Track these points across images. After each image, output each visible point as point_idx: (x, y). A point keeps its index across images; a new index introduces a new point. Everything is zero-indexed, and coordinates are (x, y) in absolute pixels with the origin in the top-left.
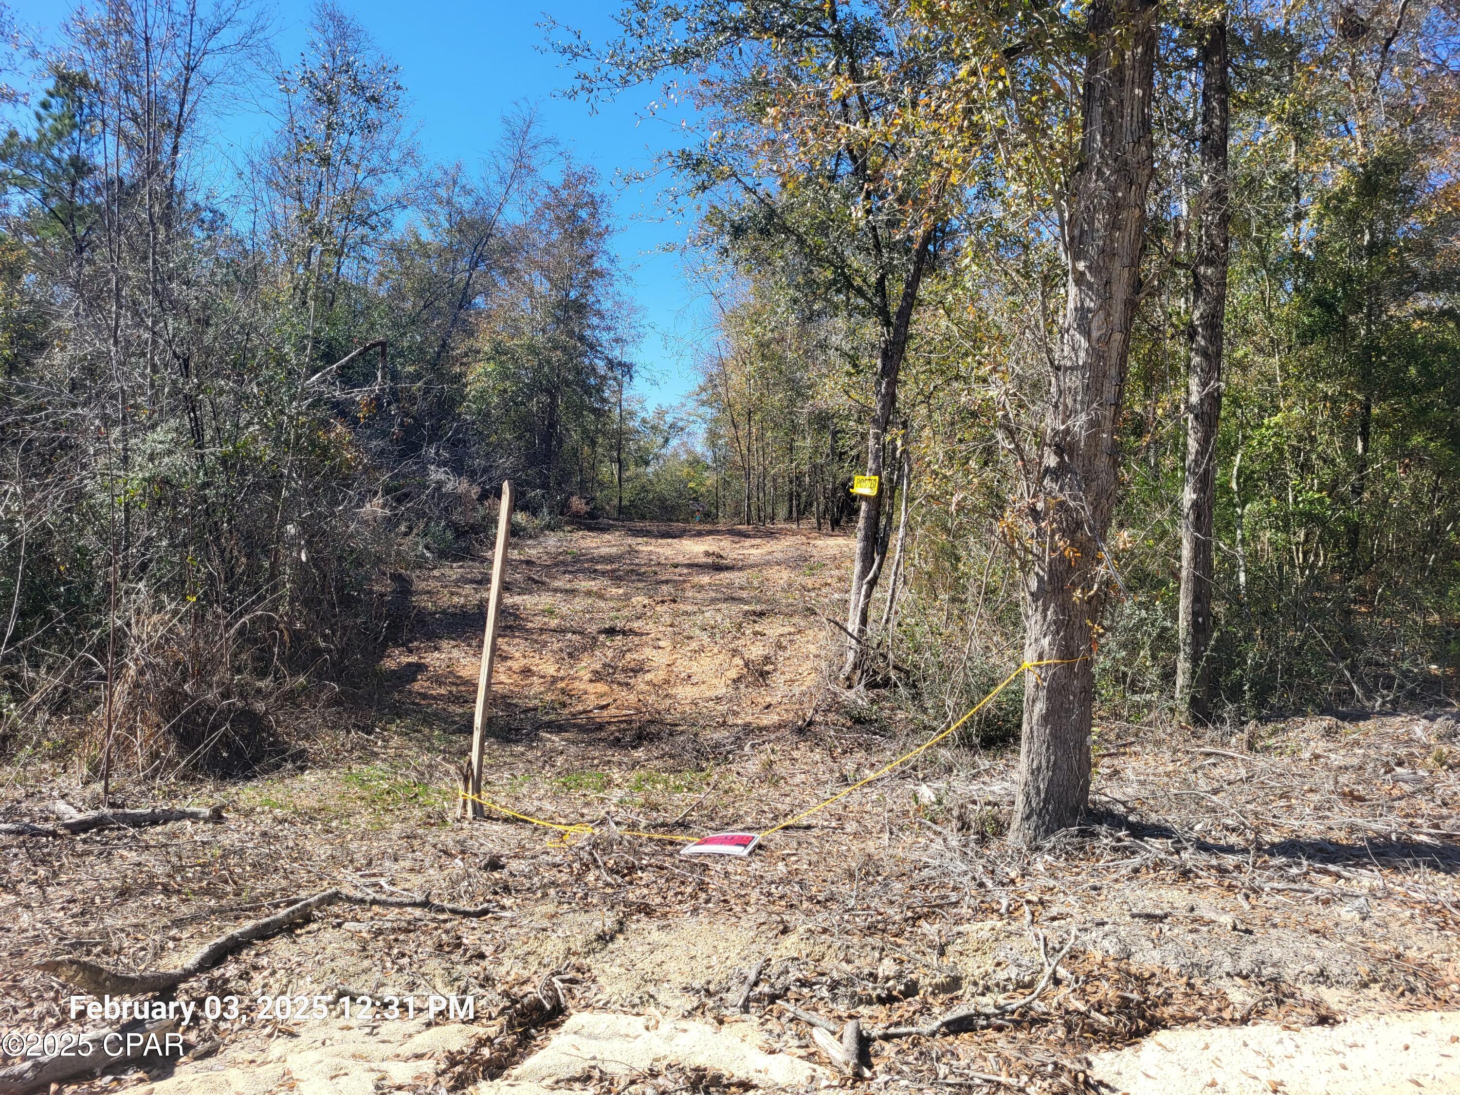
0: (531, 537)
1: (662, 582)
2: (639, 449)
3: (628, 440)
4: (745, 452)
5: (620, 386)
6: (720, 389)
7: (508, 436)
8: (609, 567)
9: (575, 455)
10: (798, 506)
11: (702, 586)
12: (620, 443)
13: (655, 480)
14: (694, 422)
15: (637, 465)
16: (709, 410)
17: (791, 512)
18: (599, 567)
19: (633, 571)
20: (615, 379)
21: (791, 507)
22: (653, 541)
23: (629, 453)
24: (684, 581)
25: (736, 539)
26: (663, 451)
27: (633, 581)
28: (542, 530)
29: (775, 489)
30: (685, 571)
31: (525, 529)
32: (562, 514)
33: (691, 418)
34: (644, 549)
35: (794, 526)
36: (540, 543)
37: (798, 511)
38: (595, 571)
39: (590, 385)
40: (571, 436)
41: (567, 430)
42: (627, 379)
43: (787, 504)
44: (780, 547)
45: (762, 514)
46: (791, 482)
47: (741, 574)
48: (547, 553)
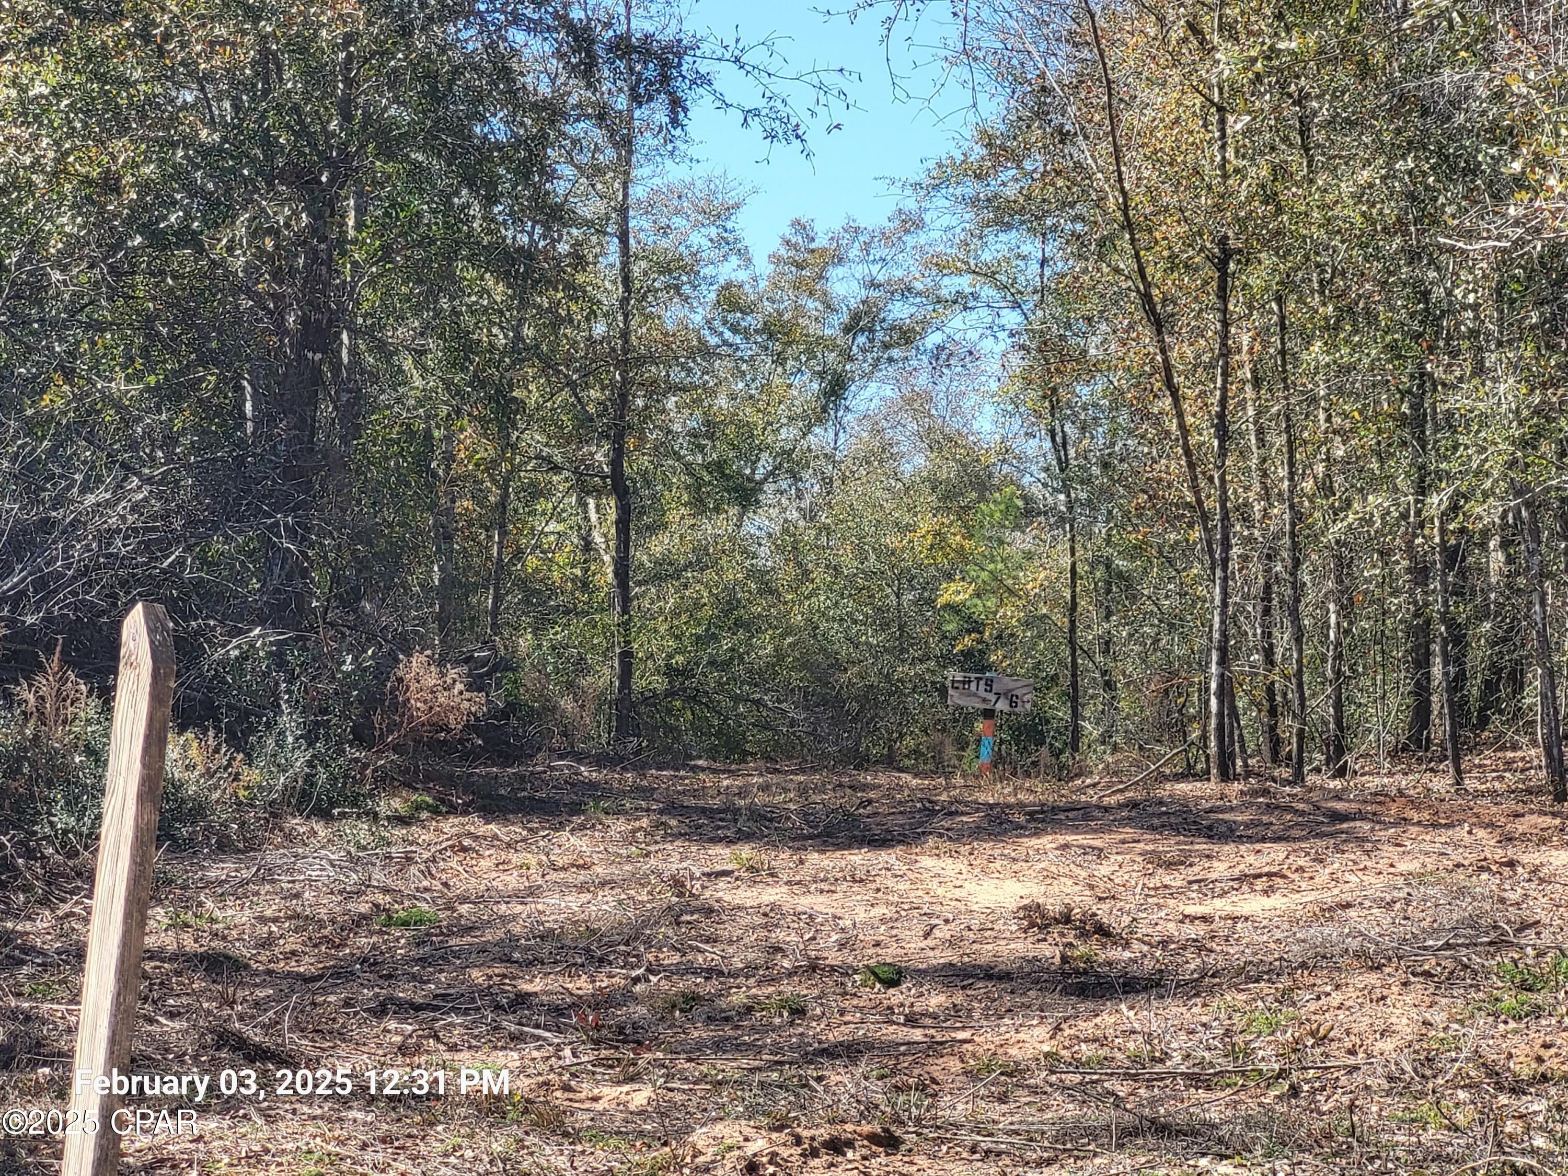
0: (224, 847)
1: (831, 1052)
2: (711, 428)
3: (658, 391)
4: (1207, 438)
5: (625, 144)
6: (1082, 151)
7: (118, 385)
8: (582, 985)
9: (421, 464)
10: (1456, 683)
11: (1014, 1071)
12: (623, 400)
13: (785, 574)
14: (962, 301)
15: (699, 505)
16: (1032, 247)
17: (1421, 714)
18: (534, 985)
19: (691, 1000)
20: (602, 116)
21: (1422, 691)
22: (783, 859)
23: (663, 450)
24: (934, 1048)
25: (1169, 846)
26: (820, 437)
27: (695, 1052)
28: (275, 813)
29: (1347, 610)
30: (936, 1000)
31: (199, 810)
32: (362, 738)
33: (951, 285)
34: (746, 896)
35: (1441, 784)
36: (266, 876)
37: (1458, 709)
38: (522, 1000)
39: (486, 148)
40: (399, 378)
41: (383, 350)
42: (658, 112)
43: (1403, 678)
44: (1376, 884)
45: (1288, 726)
46: (1421, 573)
47: (1196, 1013)
48: (301, 921)
